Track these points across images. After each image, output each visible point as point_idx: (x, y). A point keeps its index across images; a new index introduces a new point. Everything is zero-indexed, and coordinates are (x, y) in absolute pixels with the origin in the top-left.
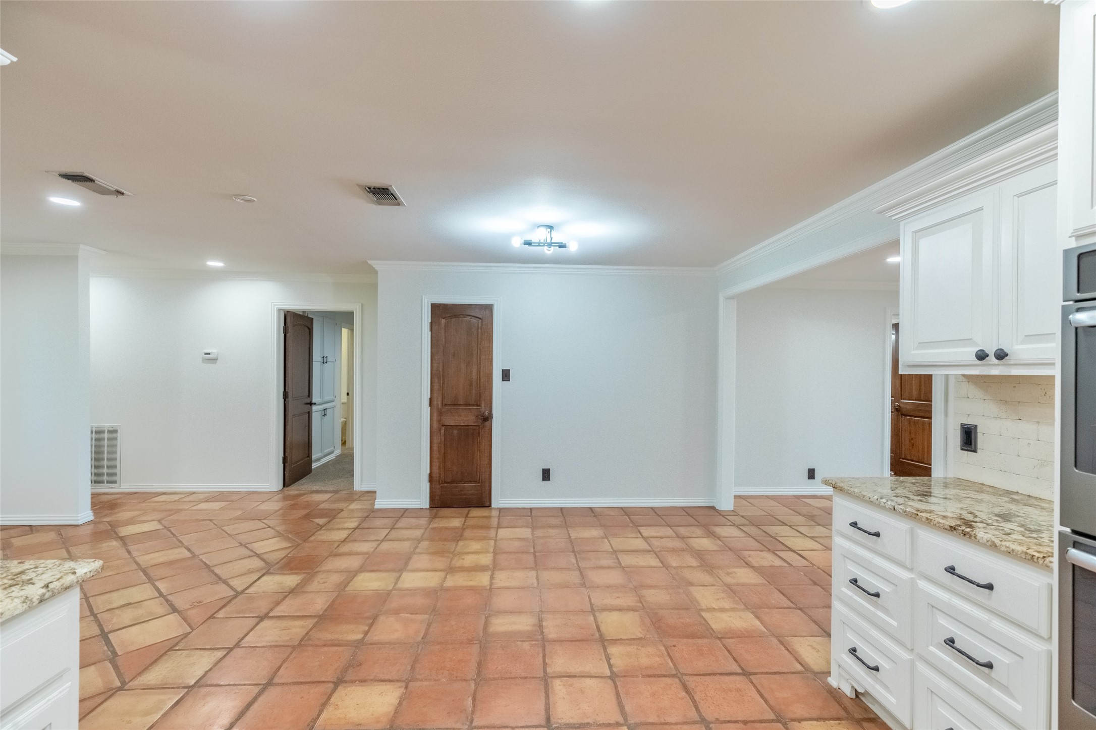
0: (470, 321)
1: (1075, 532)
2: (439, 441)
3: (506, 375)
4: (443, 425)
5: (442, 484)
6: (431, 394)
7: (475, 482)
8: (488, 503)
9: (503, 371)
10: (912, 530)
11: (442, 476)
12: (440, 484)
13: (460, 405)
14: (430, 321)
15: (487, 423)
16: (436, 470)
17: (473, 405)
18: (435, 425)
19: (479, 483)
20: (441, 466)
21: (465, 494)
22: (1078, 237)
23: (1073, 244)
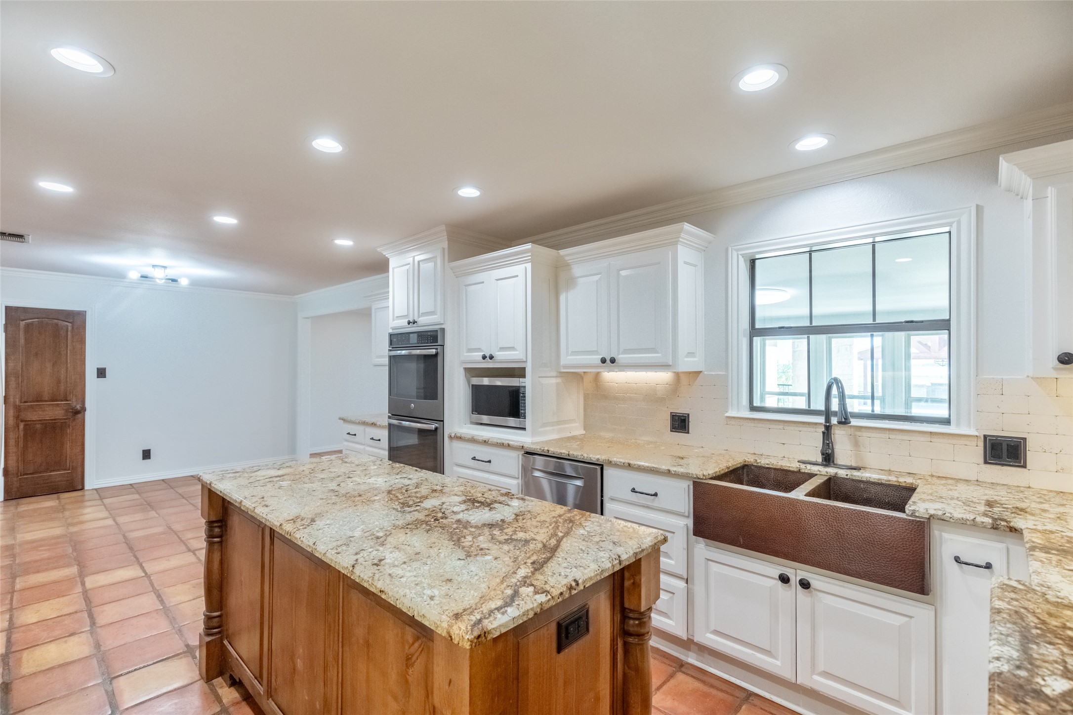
0: (57, 325)
1: (392, 415)
2: (17, 436)
3: (101, 373)
4: (22, 421)
5: (21, 476)
6: (6, 391)
7: (65, 470)
8: (81, 487)
9: (98, 369)
10: (365, 429)
11: (21, 468)
12: (18, 476)
13: (46, 401)
14: (4, 323)
15: (79, 416)
16: (12, 463)
17: (62, 401)
18: (11, 422)
19: (69, 470)
20: (20, 459)
21: (51, 482)
22: (392, 329)
23: (391, 331)
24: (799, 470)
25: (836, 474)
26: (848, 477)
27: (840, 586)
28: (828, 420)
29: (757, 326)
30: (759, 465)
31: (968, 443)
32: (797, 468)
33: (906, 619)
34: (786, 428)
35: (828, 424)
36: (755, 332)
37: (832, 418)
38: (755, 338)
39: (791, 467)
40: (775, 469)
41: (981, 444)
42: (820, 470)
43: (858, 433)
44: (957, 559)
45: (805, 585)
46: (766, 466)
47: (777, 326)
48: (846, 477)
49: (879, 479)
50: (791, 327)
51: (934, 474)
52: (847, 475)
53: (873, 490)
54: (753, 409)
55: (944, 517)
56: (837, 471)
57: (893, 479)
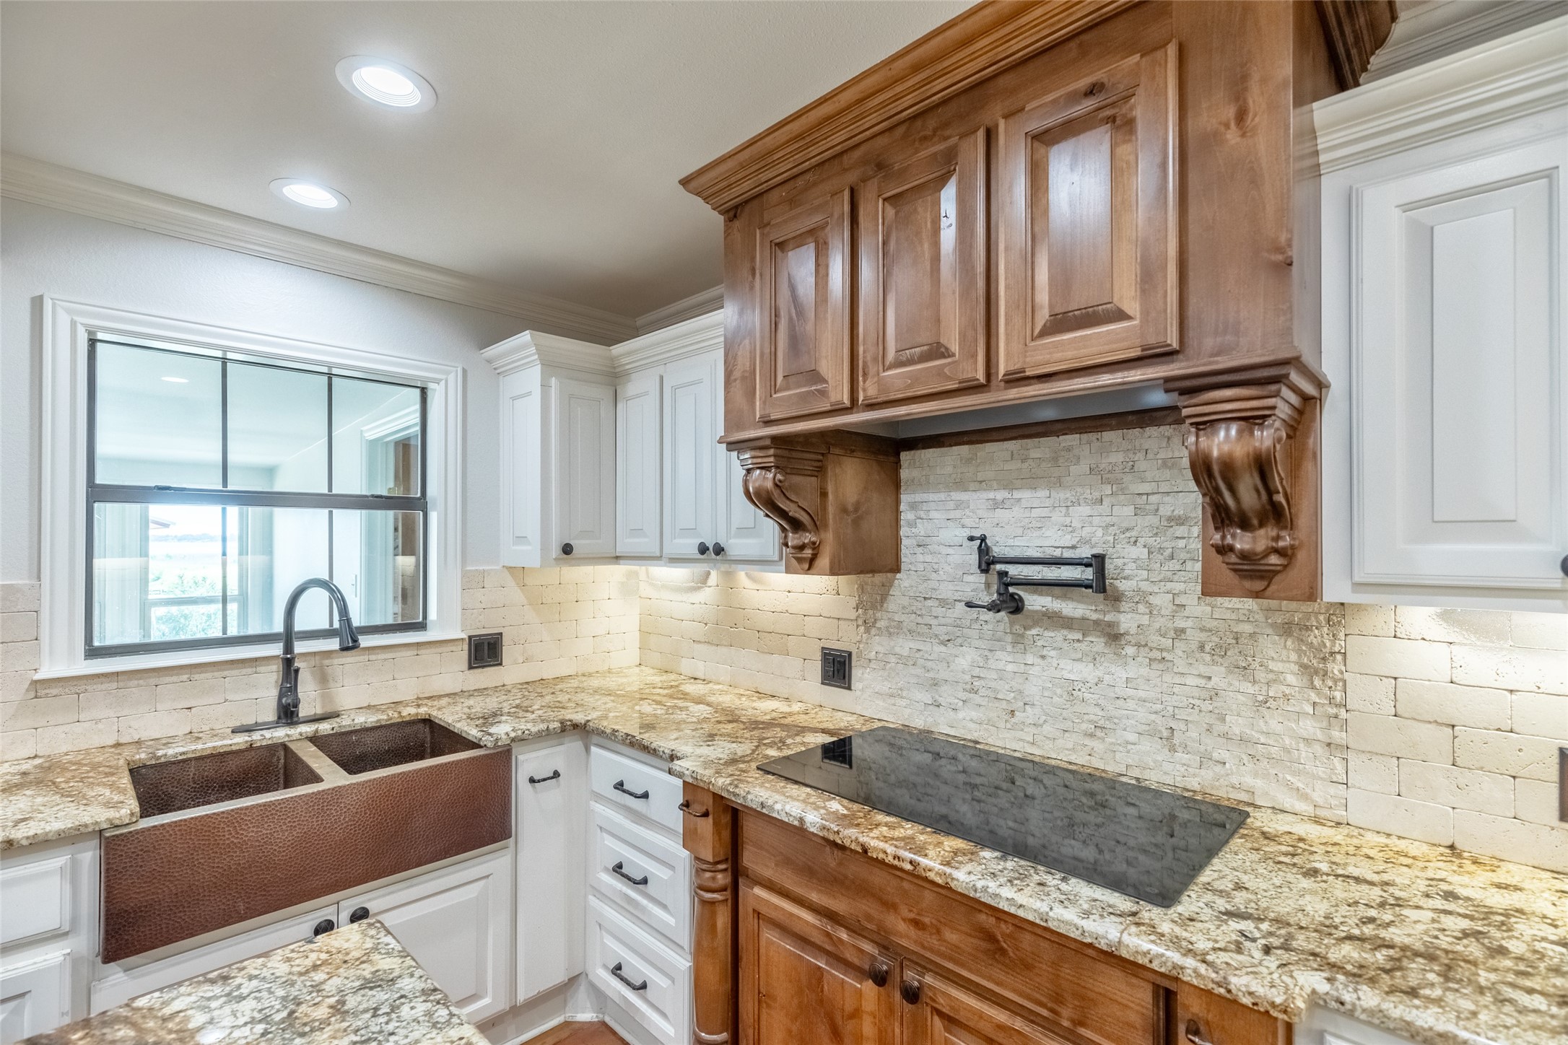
24: (251, 745)
25: (317, 731)
26: (334, 731)
27: (408, 887)
28: (288, 648)
29: (98, 481)
30: (163, 760)
31: (454, 648)
32: (247, 742)
33: (482, 883)
34: (196, 676)
35: (289, 656)
36: (97, 493)
37: (295, 643)
38: (96, 505)
39: (235, 744)
40: (196, 759)
41: (466, 647)
42: (289, 733)
43: (327, 662)
44: (532, 781)
45: (359, 915)
46: (180, 758)
47: (153, 485)
48: (332, 732)
49: (378, 721)
50: (184, 489)
51: (421, 696)
52: (333, 729)
53: (369, 739)
54: (93, 652)
55: (525, 736)
56: (316, 726)
57: (394, 716)
